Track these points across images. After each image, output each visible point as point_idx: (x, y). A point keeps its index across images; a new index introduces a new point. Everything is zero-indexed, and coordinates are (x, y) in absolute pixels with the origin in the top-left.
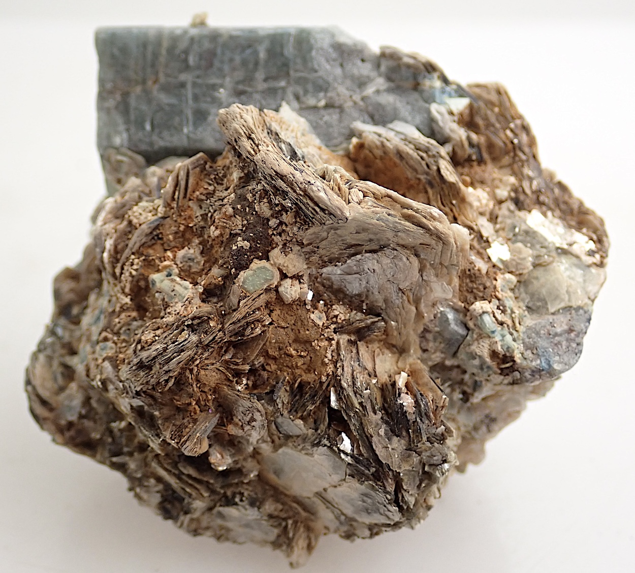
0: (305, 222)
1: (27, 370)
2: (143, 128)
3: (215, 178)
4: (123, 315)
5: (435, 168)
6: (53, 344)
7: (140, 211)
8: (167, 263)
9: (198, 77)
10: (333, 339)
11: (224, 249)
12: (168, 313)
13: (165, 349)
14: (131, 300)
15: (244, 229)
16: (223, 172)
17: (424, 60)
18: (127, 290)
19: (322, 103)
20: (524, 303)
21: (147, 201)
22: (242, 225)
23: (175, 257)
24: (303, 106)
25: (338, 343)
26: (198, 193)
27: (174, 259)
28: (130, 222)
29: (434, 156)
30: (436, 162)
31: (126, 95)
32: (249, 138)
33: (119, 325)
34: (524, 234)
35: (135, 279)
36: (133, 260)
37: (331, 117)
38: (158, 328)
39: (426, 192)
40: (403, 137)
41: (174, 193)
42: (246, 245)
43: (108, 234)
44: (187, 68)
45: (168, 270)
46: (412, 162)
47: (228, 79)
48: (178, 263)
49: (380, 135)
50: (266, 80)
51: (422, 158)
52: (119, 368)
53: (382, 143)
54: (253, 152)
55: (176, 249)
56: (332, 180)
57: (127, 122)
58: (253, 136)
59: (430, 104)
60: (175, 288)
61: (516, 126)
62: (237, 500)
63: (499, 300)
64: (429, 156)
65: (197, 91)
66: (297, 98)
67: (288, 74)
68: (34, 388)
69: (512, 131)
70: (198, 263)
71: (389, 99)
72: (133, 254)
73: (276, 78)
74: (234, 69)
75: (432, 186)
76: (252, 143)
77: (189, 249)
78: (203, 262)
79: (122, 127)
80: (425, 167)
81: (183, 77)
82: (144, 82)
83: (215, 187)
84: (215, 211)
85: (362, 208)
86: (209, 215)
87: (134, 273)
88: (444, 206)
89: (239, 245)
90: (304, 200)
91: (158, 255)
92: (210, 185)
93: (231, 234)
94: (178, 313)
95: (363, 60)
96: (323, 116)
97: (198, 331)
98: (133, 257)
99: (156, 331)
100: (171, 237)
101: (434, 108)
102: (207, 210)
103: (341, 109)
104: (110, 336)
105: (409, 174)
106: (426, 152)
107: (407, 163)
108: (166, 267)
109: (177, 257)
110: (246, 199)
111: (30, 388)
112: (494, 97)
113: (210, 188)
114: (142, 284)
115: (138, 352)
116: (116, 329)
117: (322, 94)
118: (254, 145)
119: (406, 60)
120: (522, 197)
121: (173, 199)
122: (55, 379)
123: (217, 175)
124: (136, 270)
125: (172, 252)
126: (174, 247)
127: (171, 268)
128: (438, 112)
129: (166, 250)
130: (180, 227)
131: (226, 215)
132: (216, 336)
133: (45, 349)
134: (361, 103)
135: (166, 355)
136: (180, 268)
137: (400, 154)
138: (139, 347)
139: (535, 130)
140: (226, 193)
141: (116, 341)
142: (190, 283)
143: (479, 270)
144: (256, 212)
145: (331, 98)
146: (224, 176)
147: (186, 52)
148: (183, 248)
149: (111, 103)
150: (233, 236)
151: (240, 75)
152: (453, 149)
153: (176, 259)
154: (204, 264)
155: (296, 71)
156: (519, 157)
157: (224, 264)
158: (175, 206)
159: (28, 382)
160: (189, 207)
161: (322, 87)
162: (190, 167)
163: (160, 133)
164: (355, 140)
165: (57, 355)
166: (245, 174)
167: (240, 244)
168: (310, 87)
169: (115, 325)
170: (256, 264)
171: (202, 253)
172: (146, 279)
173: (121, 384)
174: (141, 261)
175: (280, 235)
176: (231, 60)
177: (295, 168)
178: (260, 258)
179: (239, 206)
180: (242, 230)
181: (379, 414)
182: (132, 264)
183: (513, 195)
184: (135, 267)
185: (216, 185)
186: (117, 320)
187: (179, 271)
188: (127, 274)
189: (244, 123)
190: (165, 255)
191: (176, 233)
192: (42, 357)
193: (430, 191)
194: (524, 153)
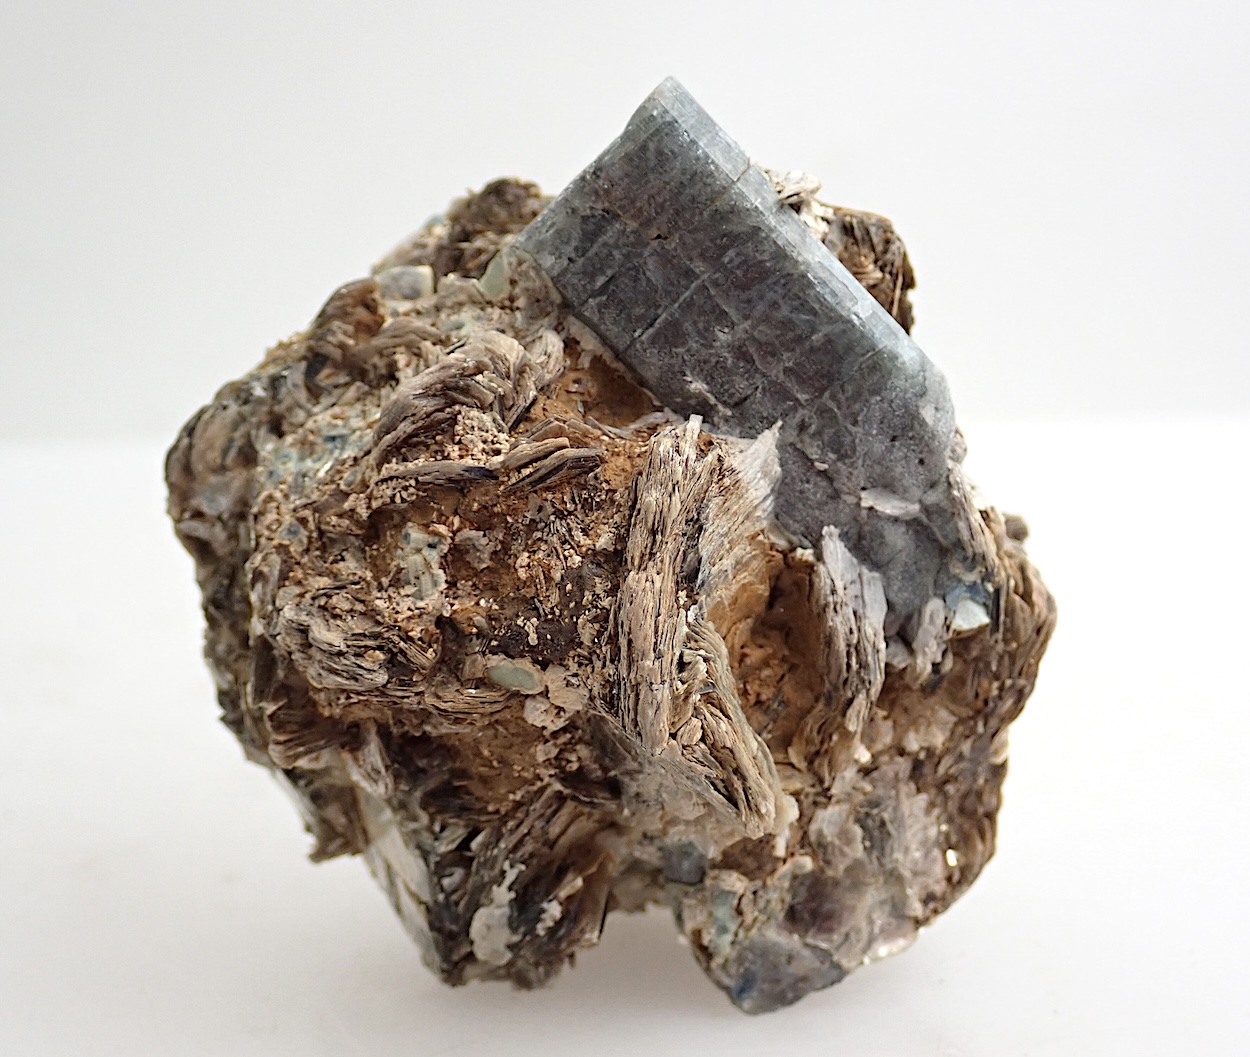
0: (612, 698)
1: (202, 412)
2: (592, 277)
3: (586, 499)
4: (346, 522)
5: (849, 694)
6: (260, 401)
7: (475, 424)
8: (442, 529)
9: (716, 284)
10: (542, 780)
11: (513, 599)
12: (390, 597)
13: (340, 654)
14: (369, 517)
15: (550, 617)
16: (603, 497)
17: (979, 550)
18: (375, 504)
19: (823, 467)
20: (793, 898)
21: (494, 420)
22: (552, 608)
23: (459, 530)
24: (799, 446)
25: (543, 789)
26: (550, 497)
27: (454, 533)
28: (453, 421)
29: (863, 681)
30: (858, 691)
31: (610, 216)
32: (653, 532)
33: (331, 528)
34: (878, 824)
35: (392, 507)
36: (411, 486)
37: (815, 491)
38: (363, 602)
39: (817, 700)
40: (860, 612)
41: (526, 466)
42: (533, 639)
43: (413, 415)
44: (714, 259)
45: (436, 539)
46: (833, 661)
47: (747, 325)
48: (457, 539)
49: (833, 592)
50: (787, 371)
51: (849, 666)
52: (287, 583)
53: (826, 605)
54: (636, 562)
55: (468, 524)
56: (686, 686)
57: (581, 251)
58: (659, 537)
59: (935, 595)
60: (422, 578)
61: (1012, 686)
62: (302, 783)
63: (764, 885)
64: (858, 673)
65: (699, 300)
66: (802, 427)
67: (822, 391)
68: (190, 447)
69: (1001, 689)
70: (481, 561)
71: (898, 540)
72: (416, 480)
73: (802, 382)
74: (766, 319)
75: (828, 703)
76: (649, 545)
77: (484, 536)
78: (484, 566)
79: (569, 250)
80: (841, 681)
81: (699, 266)
82: (647, 223)
83: (576, 510)
84: (546, 541)
85: (683, 754)
86: (538, 535)
87: (398, 500)
88: (819, 732)
89: (526, 627)
90: (629, 691)
91: (443, 508)
92: (574, 502)
93: (533, 598)
94: (397, 612)
95: (921, 462)
96: (808, 482)
97: (394, 669)
98: (413, 482)
99: (357, 603)
100: (476, 506)
101: (934, 605)
102: (543, 524)
103: (836, 495)
104: (312, 525)
105: (821, 662)
106: (860, 667)
107: (828, 655)
108: (436, 534)
109: (461, 532)
110: (582, 591)
111: (186, 441)
112: (1026, 630)
113: (568, 506)
114: (397, 519)
115: (317, 603)
116: (323, 527)
117: (833, 456)
118: (648, 550)
119: (962, 525)
120: (927, 769)
121: (519, 469)
122: (225, 452)
123: (592, 499)
124: (402, 499)
125: (461, 523)
126: (467, 520)
127: (443, 540)
128: (931, 616)
129: (456, 513)
130: (495, 505)
131: (549, 571)
132: (408, 697)
133: (246, 402)
134: (864, 513)
135: (335, 663)
136: (455, 545)
137: (829, 642)
138: (322, 601)
139: (1031, 704)
140: (578, 536)
141: (313, 540)
142: (446, 581)
143: (773, 847)
144: (576, 623)
145: (838, 472)
146: (599, 506)
147: (734, 239)
148: (478, 529)
149: (584, 207)
150: (531, 606)
151: (764, 333)
152: (904, 669)
153: (458, 534)
154: (484, 569)
155: (833, 397)
156: (976, 724)
157: (495, 619)
158: (513, 480)
159: (190, 430)
160: (527, 498)
161: (841, 449)
162: (569, 464)
163: (605, 306)
164: (808, 554)
165: (254, 420)
166: (615, 549)
167: (530, 629)
168: (829, 432)
169: (328, 523)
170: (525, 664)
171: (495, 553)
172: (404, 520)
173: (270, 608)
174: (417, 495)
175: (580, 665)
176: (775, 305)
177: (656, 643)
178: (535, 662)
179: (569, 587)
180: (546, 615)
181: (512, 895)
182: (406, 488)
183: (922, 756)
184: (405, 494)
185: (579, 506)
186: (334, 520)
187: (450, 549)
188: (389, 492)
189: (666, 510)
190: (451, 518)
191: (485, 507)
192: (234, 408)
193: (820, 706)
194: (985, 724)
